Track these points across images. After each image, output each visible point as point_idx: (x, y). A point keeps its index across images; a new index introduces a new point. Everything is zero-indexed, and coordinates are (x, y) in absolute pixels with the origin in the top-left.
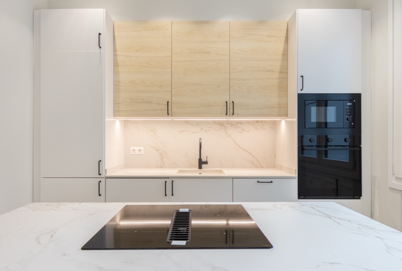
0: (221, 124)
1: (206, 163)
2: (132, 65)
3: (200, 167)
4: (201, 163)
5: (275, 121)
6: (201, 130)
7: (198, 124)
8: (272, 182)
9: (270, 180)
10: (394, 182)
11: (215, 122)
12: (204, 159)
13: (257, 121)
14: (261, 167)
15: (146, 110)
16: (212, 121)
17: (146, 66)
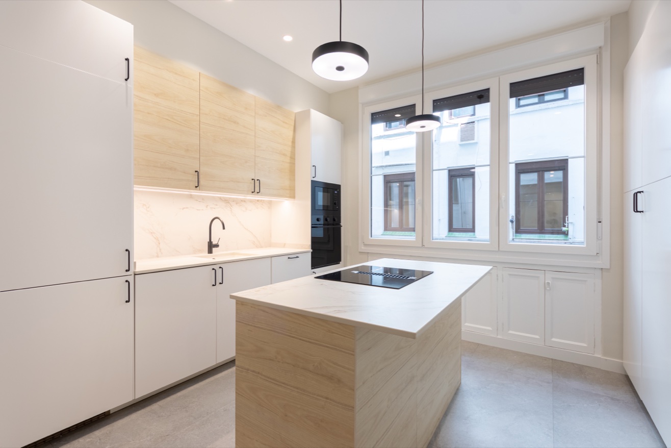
0: (226, 201)
1: (217, 246)
2: (148, 113)
3: (210, 251)
4: (211, 247)
5: (271, 201)
6: (207, 207)
7: (203, 199)
8: (297, 257)
9: (295, 256)
10: (363, 248)
11: (220, 198)
12: (214, 242)
13: (258, 201)
14: (260, 246)
15: (169, 178)
16: (218, 197)
17: (167, 120)
